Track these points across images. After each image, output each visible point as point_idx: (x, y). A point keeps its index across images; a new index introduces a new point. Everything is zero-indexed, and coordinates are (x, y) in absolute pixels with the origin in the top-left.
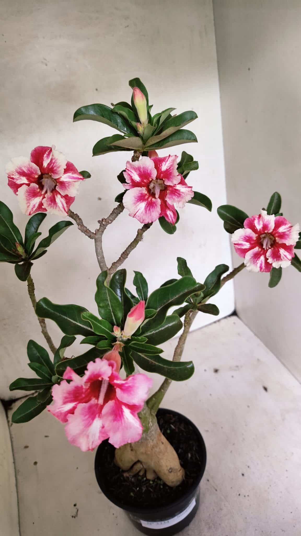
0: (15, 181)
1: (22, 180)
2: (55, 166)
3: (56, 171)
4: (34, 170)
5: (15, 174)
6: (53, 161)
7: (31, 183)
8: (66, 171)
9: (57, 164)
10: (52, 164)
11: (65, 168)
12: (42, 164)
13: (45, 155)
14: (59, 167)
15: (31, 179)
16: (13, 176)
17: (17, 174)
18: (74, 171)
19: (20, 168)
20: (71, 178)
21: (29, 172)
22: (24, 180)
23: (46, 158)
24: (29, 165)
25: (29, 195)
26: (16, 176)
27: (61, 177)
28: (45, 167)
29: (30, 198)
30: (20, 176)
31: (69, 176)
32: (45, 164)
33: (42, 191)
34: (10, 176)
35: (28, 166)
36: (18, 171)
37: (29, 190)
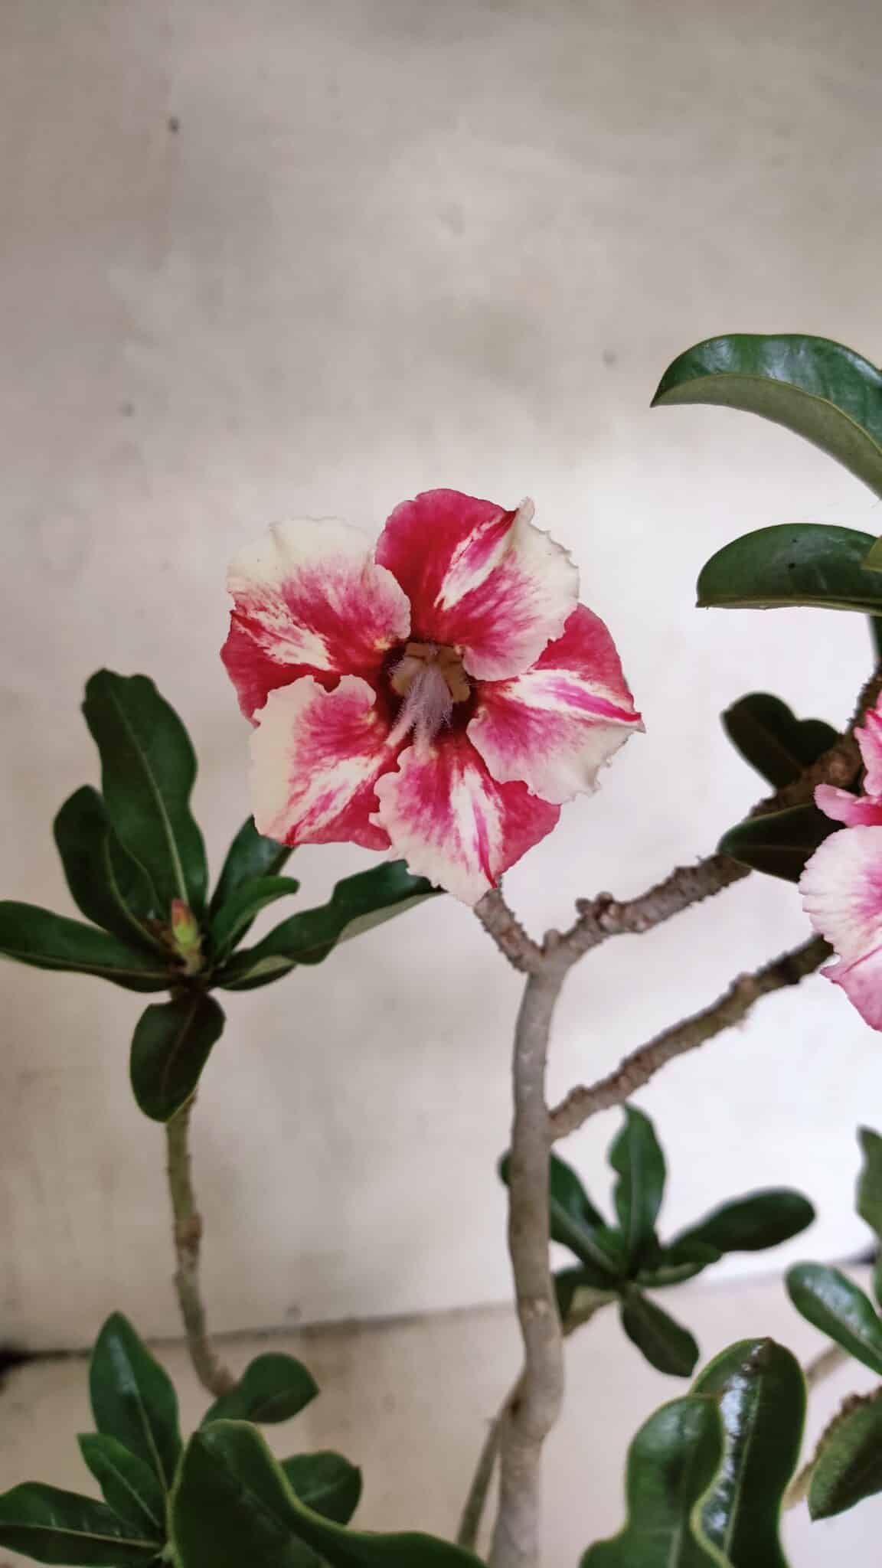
0: (263, 642)
1: (301, 646)
2: (502, 617)
3: (496, 644)
4: (381, 610)
5: (272, 608)
6: (505, 586)
7: (347, 674)
8: (553, 655)
9: (518, 607)
10: (491, 603)
11: (554, 639)
12: (437, 589)
13: (464, 545)
14: (519, 626)
15: (351, 652)
16: (261, 616)
17: (284, 607)
18: (599, 665)
19: (312, 583)
20: (570, 700)
21: (351, 614)
22: (314, 650)
23: (463, 561)
24: (363, 576)
25: (314, 734)
26: (277, 619)
27: (516, 680)
28: (446, 606)
29: (320, 752)
30: (295, 623)
31: (563, 685)
32: (451, 593)
33: (389, 729)
34: (245, 610)
35: (357, 583)
36: (297, 597)
37: (324, 707)
